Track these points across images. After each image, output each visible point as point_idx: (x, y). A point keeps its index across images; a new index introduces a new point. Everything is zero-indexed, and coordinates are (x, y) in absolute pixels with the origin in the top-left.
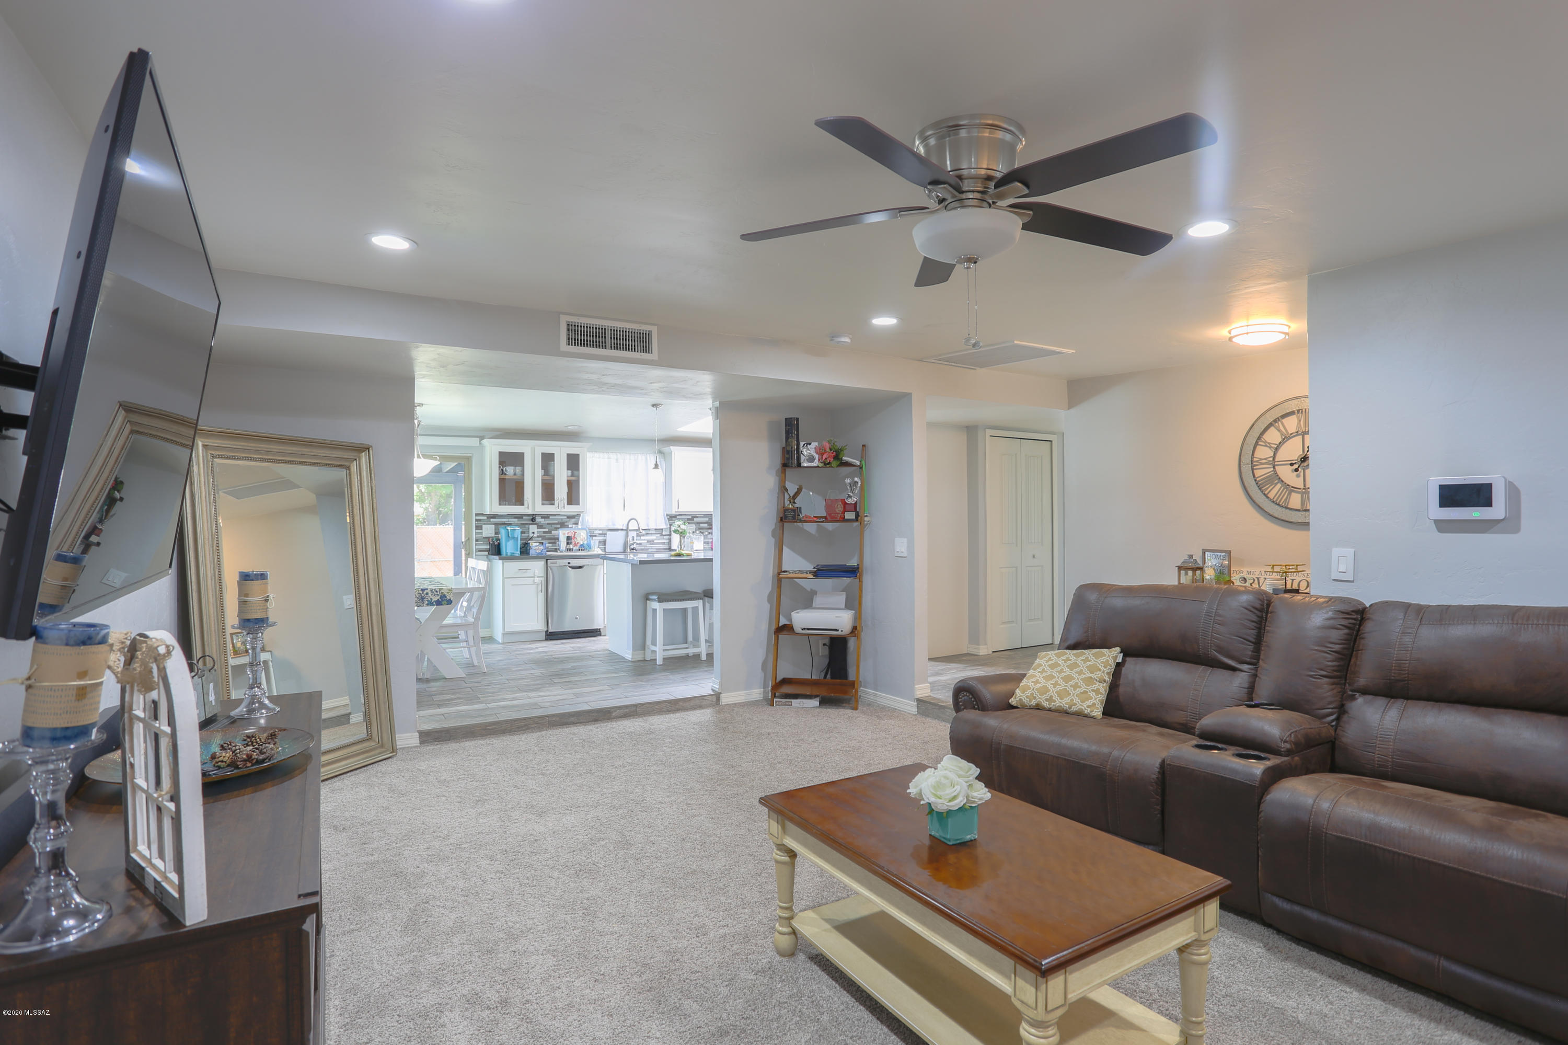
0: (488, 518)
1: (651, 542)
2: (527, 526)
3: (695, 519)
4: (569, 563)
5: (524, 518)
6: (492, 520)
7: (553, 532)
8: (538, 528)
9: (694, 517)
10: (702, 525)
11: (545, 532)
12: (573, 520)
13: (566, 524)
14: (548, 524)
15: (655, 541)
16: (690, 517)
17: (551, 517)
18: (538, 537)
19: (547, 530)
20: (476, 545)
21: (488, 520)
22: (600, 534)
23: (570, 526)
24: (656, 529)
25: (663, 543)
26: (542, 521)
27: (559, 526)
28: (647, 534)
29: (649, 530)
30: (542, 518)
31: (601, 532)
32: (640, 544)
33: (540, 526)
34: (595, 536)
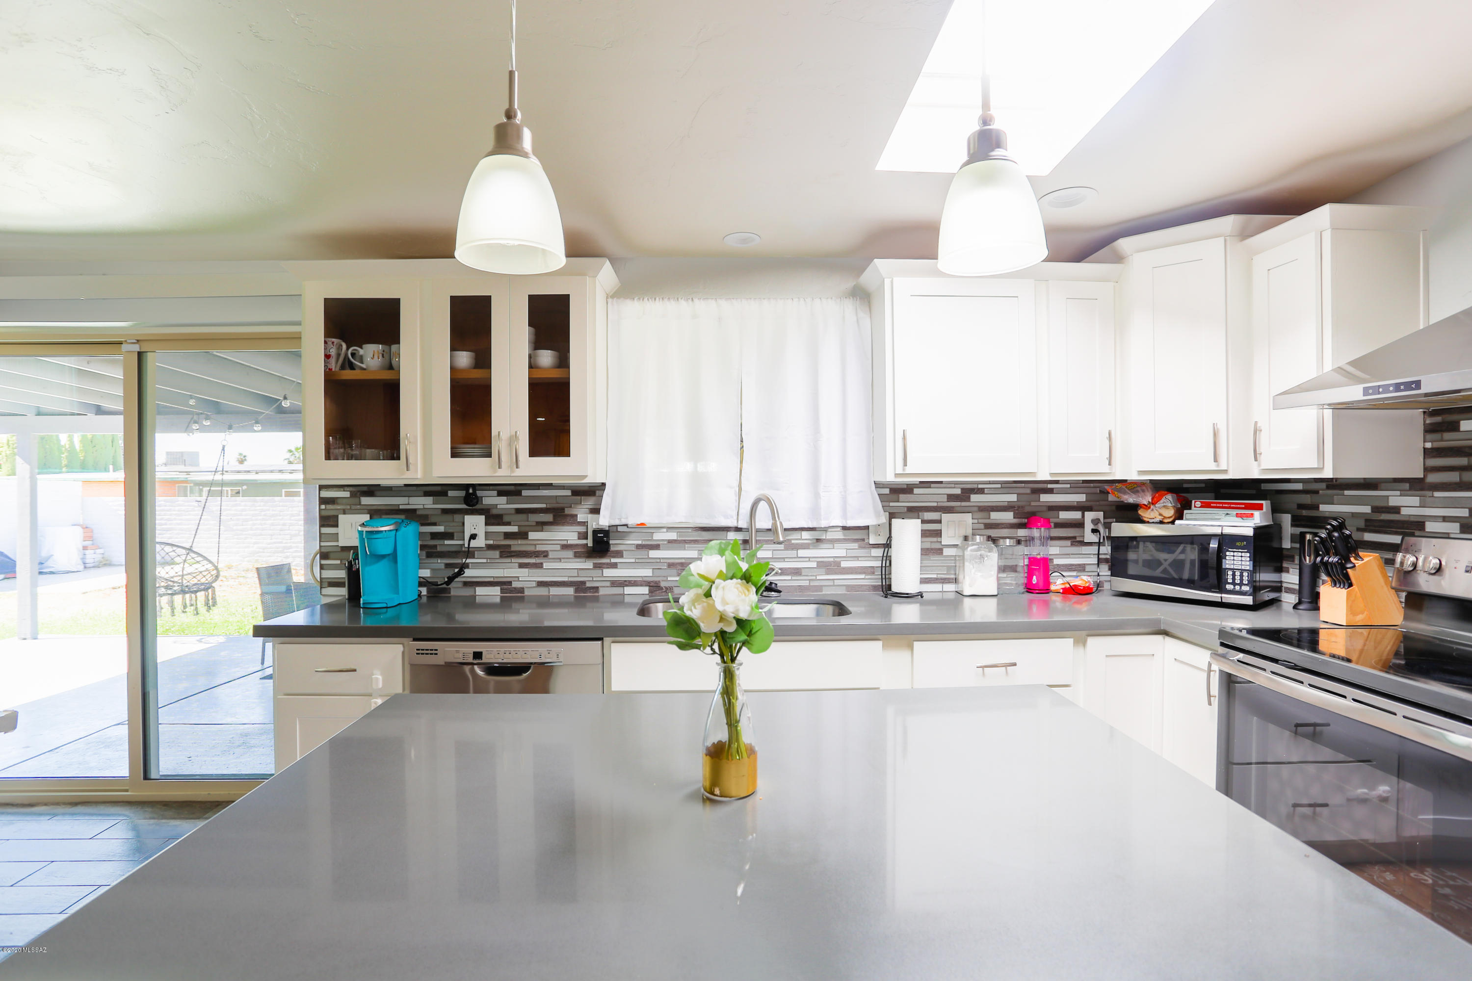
0: (353, 495)
1: (831, 566)
2: (457, 517)
3: (974, 498)
4: (478, 655)
5: (451, 493)
6: (366, 501)
7: (532, 535)
8: (487, 524)
9: (968, 491)
10: (996, 516)
11: (508, 535)
12: (589, 502)
13: (567, 511)
14: (519, 511)
15: (844, 564)
16: (958, 491)
17: (525, 493)
18: (489, 547)
19: (514, 529)
20: (322, 567)
21: (355, 500)
22: (670, 541)
23: (580, 518)
24: (844, 528)
25: (870, 570)
26: (501, 503)
27: (549, 517)
28: (818, 540)
29: (825, 530)
30: (500, 494)
31: (673, 536)
32: (797, 572)
33: (493, 518)
34: (656, 547)
